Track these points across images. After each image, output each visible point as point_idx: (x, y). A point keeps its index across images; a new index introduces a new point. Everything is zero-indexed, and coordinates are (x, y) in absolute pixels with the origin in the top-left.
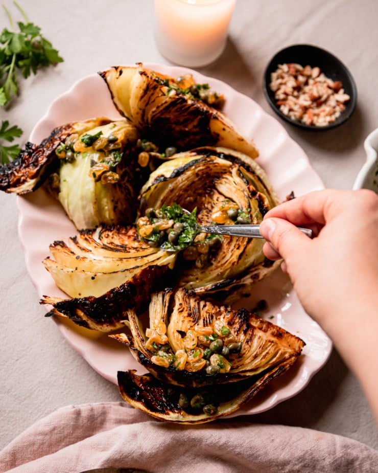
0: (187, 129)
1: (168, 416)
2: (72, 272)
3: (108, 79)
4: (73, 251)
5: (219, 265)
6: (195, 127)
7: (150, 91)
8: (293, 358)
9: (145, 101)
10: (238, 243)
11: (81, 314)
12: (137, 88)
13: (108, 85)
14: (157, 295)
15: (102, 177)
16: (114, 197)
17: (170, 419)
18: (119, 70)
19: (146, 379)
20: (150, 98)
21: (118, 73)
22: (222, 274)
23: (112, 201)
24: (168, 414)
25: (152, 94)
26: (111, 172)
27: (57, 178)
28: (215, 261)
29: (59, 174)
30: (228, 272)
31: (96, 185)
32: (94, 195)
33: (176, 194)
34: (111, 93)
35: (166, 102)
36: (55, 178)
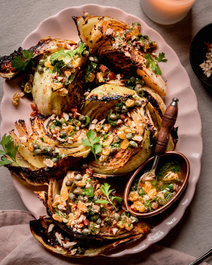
0: (122, 68)
1: (55, 249)
2: (23, 147)
3: (78, 22)
4: (27, 132)
5: (113, 164)
6: (127, 68)
7: (103, 41)
8: (141, 235)
9: (99, 44)
10: (127, 155)
11: (22, 174)
12: (95, 35)
13: (77, 27)
14: (71, 173)
15: (57, 91)
16: (63, 102)
17: (56, 252)
18: (86, 19)
19: (50, 222)
20: (102, 44)
21: (85, 22)
22: (113, 170)
23: (61, 105)
24: (56, 248)
25: (104, 43)
26: (63, 89)
27: (32, 78)
28: (112, 160)
29: (34, 76)
30: (116, 170)
31: (52, 93)
32: (50, 99)
33: (103, 109)
34: (79, 31)
35: (111, 50)
36: (31, 78)
